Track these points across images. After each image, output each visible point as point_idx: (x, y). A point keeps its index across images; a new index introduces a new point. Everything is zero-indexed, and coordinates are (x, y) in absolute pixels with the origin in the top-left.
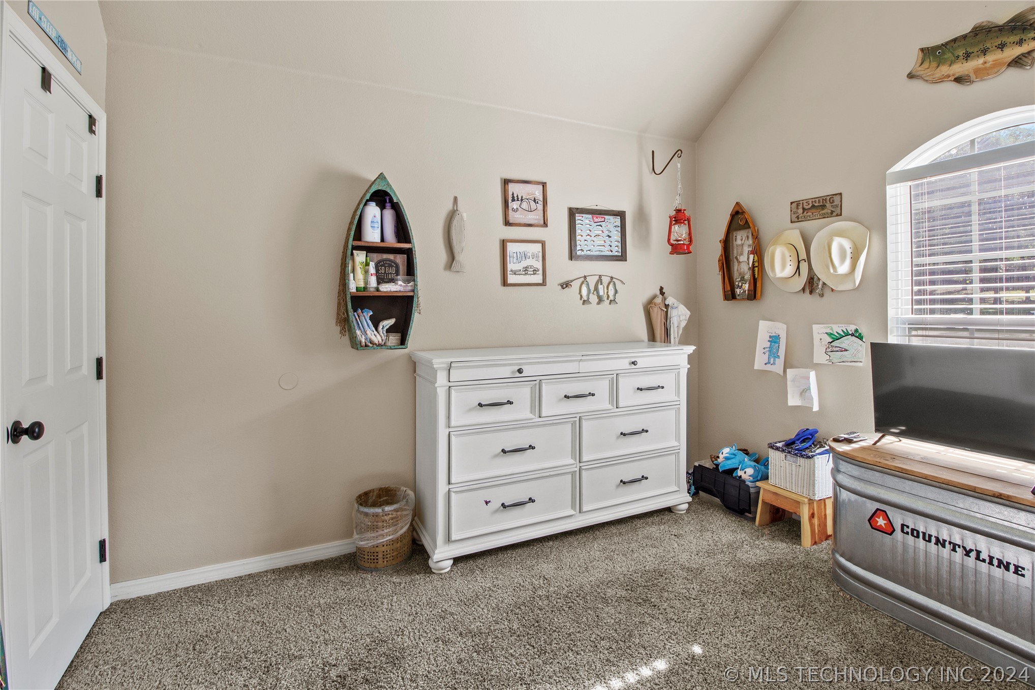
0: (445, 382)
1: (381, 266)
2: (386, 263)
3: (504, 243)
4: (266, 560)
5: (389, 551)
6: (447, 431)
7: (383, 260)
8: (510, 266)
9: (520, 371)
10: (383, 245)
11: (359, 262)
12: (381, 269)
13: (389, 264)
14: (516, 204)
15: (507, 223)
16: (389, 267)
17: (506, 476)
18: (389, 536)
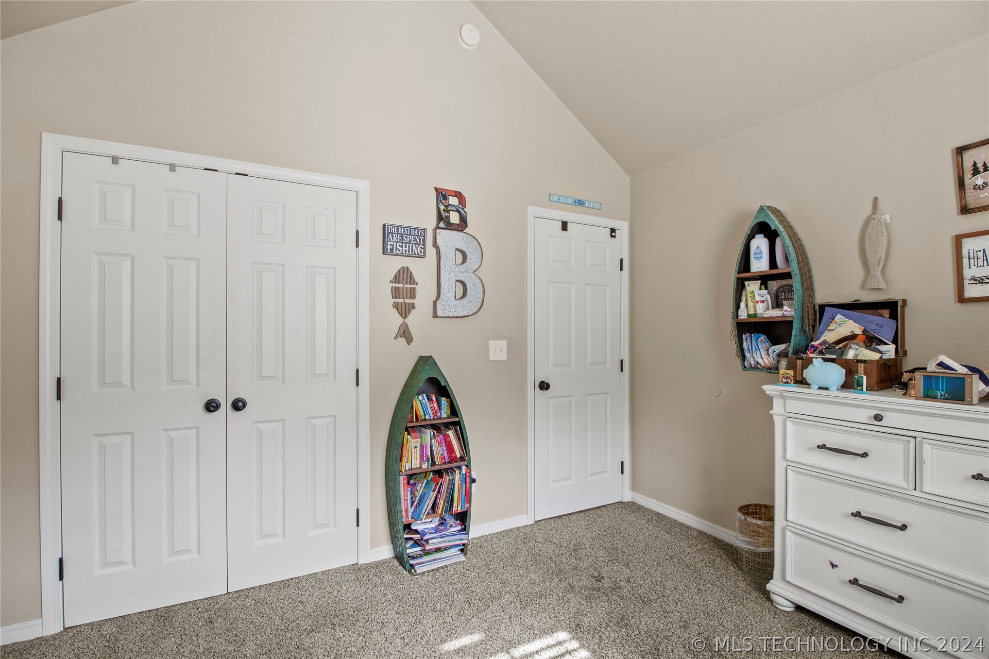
0: (781, 411)
1: (782, 292)
2: (786, 289)
3: (958, 240)
4: (700, 522)
5: (750, 559)
6: (785, 463)
7: (783, 286)
8: (968, 273)
9: (878, 418)
10: (775, 271)
11: (750, 291)
12: (781, 295)
13: (788, 289)
14: (981, 177)
15: (965, 210)
16: (789, 292)
17: (862, 547)
18: (751, 546)
